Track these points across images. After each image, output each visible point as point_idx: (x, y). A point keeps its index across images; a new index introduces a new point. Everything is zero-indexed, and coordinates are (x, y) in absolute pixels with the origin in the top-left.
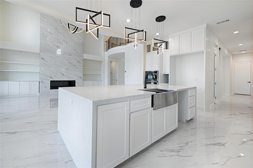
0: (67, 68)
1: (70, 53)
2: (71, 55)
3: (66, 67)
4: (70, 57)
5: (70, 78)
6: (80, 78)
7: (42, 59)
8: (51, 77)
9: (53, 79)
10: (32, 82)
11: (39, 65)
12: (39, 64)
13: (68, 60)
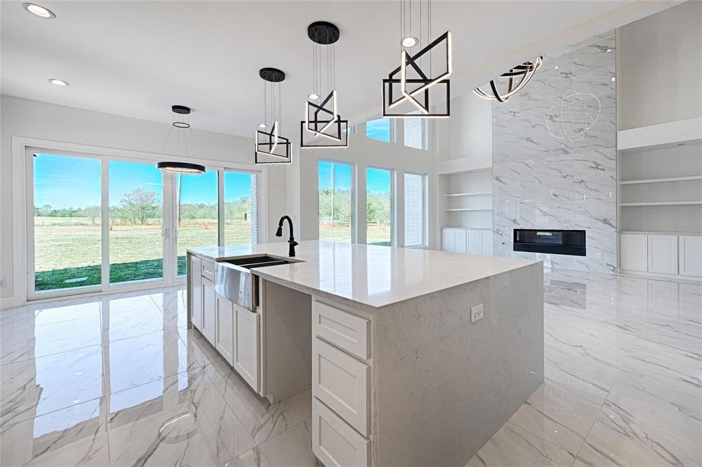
0: (557, 193)
1: (563, 146)
2: (567, 152)
3: (552, 192)
4: (565, 157)
5: (565, 221)
6: (605, 221)
7: (497, 179)
8: (515, 221)
9: (518, 224)
10: (483, 231)
11: (490, 194)
12: (491, 192)
13: (557, 170)
